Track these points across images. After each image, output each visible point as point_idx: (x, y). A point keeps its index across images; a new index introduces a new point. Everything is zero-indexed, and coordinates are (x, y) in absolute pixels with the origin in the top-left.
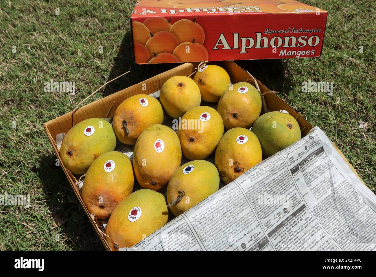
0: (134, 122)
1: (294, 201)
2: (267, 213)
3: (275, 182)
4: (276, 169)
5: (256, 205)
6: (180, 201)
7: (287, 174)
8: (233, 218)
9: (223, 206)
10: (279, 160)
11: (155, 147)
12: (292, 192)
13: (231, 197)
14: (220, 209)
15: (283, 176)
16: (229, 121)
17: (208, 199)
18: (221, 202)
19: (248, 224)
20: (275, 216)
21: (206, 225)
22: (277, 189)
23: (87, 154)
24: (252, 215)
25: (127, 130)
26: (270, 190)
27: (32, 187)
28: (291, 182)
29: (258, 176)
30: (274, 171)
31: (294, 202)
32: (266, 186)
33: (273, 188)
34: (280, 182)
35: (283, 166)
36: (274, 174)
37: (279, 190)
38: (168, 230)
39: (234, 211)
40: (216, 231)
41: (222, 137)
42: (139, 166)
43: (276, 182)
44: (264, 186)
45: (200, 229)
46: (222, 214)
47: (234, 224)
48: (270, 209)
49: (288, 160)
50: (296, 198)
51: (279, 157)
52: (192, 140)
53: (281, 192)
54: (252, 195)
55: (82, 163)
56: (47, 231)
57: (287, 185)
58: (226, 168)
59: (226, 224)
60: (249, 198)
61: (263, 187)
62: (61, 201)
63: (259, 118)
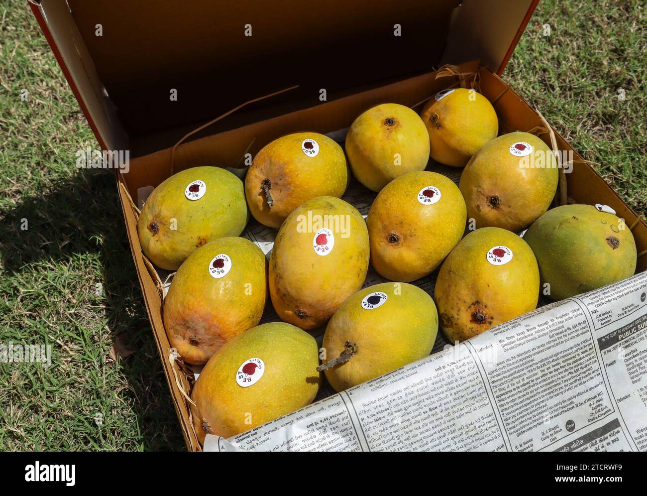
0: (284, 185)
1: (593, 409)
2: (528, 425)
3: (558, 361)
4: (565, 333)
5: (504, 402)
6: (345, 363)
7: (588, 348)
8: (449, 421)
9: (433, 394)
10: (575, 313)
11: (315, 243)
12: (593, 388)
13: (452, 376)
14: (424, 397)
15: (577, 351)
16: (479, 210)
17: (403, 373)
18: (430, 382)
19: (479, 439)
20: (543, 433)
21: (388, 425)
22: (559, 376)
23: (184, 234)
24: (493, 423)
25: (270, 199)
26: (544, 375)
27: (87, 277)
28: (595, 366)
29: (521, 341)
30: (559, 335)
31: (593, 411)
32: (535, 367)
33: (550, 373)
34: (569, 362)
35: (582, 329)
36: (559, 343)
37: (564, 379)
38: (308, 420)
39: (454, 406)
40: (407, 442)
41: (459, 242)
42: (277, 275)
43: (561, 360)
44: (530, 366)
45: (373, 431)
46: (427, 409)
47: (449, 433)
48: (535, 416)
49: (597, 317)
50: (599, 403)
51: (577, 307)
52: (393, 240)
53: (567, 383)
54: (501, 379)
55: (173, 249)
56: (97, 365)
57: (584, 372)
58: (456, 309)
59: (433, 431)
60: (492, 385)
61: (527, 368)
62: (131, 313)
63: (546, 213)
